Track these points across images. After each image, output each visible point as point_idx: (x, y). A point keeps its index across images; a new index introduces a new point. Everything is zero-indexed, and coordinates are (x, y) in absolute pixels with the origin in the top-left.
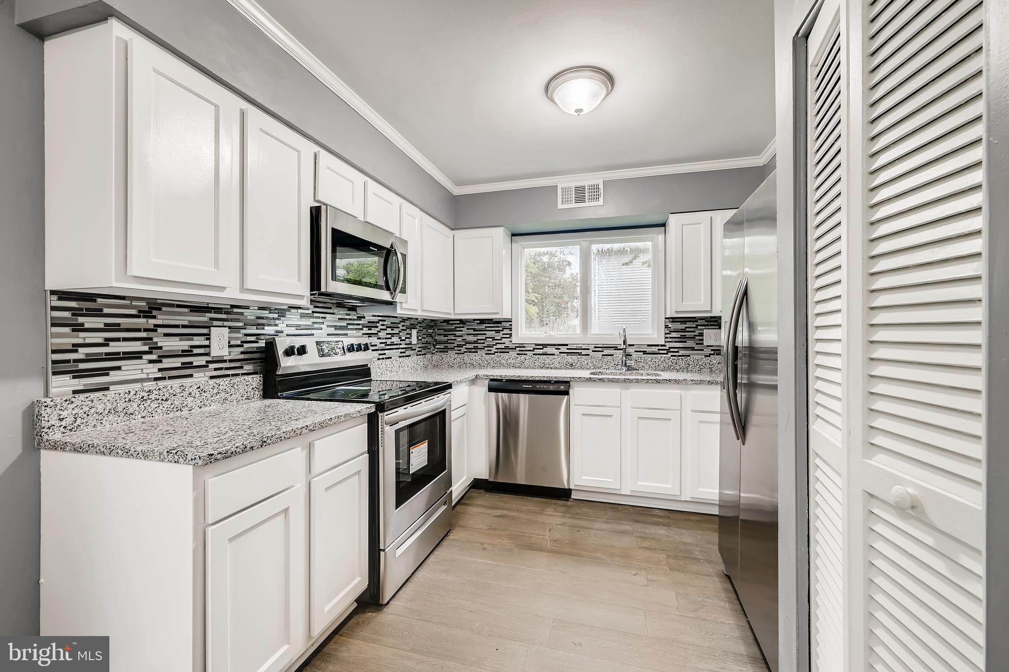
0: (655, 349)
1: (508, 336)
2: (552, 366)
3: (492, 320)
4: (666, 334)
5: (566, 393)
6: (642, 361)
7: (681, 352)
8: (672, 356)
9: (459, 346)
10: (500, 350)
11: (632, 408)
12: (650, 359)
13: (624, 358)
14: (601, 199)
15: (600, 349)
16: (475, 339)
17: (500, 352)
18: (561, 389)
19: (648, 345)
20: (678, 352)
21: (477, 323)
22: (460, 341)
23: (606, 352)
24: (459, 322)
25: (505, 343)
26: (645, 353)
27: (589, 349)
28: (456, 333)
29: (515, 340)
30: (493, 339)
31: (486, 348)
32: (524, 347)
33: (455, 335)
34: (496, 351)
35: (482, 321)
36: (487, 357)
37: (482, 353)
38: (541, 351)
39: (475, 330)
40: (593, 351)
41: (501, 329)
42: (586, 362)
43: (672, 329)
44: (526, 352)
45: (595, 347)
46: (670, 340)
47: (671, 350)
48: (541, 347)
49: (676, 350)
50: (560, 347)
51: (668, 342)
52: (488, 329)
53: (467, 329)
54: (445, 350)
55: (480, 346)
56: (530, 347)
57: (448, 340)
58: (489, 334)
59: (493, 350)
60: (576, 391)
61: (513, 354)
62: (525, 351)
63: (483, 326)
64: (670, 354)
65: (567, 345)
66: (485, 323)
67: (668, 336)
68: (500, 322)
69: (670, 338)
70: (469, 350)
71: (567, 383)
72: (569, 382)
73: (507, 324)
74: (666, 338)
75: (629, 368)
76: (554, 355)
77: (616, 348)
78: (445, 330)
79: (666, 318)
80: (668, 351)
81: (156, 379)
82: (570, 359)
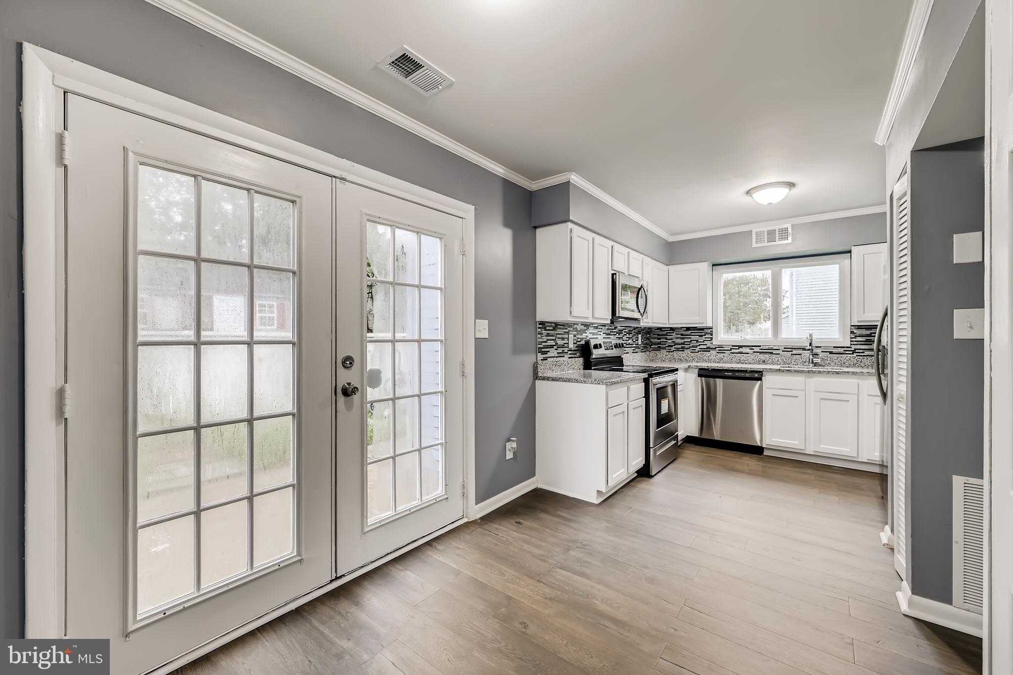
0: (841, 350)
1: (710, 339)
2: (746, 362)
3: (696, 327)
4: (851, 338)
5: (760, 379)
6: (829, 359)
7: (866, 353)
8: (857, 356)
9: (669, 346)
10: (703, 350)
11: (815, 391)
12: (835, 358)
13: (811, 357)
14: (790, 238)
15: (790, 350)
16: (682, 341)
17: (703, 351)
18: (756, 376)
19: (834, 347)
20: (863, 353)
21: (684, 330)
22: (671, 343)
23: (795, 352)
24: (669, 329)
25: (706, 345)
26: (831, 353)
27: (779, 350)
28: (667, 337)
29: (715, 342)
30: (697, 341)
31: (691, 348)
32: (723, 347)
33: (666, 339)
34: (700, 350)
35: (688, 329)
36: (692, 355)
37: (688, 351)
38: (737, 351)
39: (682, 335)
40: (783, 351)
41: (704, 334)
42: (777, 359)
43: (857, 334)
44: (725, 351)
45: (785, 348)
46: (856, 343)
47: (857, 351)
48: (737, 348)
49: (862, 351)
50: (753, 348)
51: (854, 344)
52: (692, 334)
53: (676, 334)
54: (659, 349)
55: (686, 346)
56: (728, 348)
57: (661, 342)
58: (693, 338)
59: (697, 349)
60: (767, 379)
61: (713, 352)
62: (723, 350)
63: (689, 332)
64: (855, 355)
65: (760, 346)
66: (691, 330)
67: (853, 339)
68: (703, 329)
69: (856, 341)
70: (678, 350)
71: (760, 372)
72: (762, 372)
73: (709, 331)
74: (851, 341)
75: (816, 364)
76: (748, 353)
77: (804, 349)
78: (658, 335)
79: (851, 326)
80: (854, 352)
81: (557, 357)
82: (762, 357)
